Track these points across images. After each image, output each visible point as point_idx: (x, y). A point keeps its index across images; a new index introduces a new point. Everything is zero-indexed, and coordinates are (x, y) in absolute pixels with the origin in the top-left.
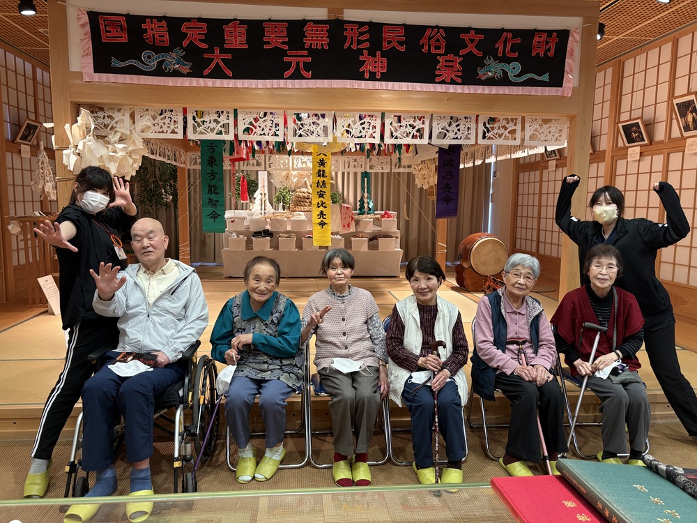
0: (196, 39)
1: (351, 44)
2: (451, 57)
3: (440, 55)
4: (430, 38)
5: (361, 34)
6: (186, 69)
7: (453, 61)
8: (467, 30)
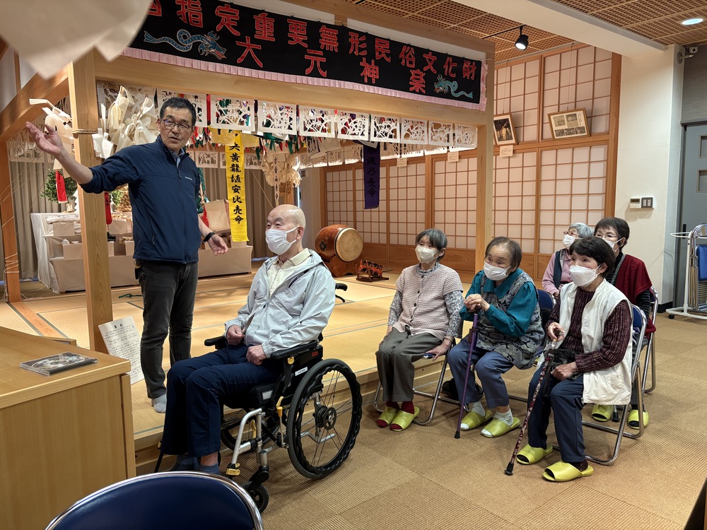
0: (228, 25)
1: (354, 50)
2: (418, 71)
3: (412, 69)
4: (406, 54)
5: (361, 43)
6: (221, 54)
7: (419, 75)
8: (427, 51)
